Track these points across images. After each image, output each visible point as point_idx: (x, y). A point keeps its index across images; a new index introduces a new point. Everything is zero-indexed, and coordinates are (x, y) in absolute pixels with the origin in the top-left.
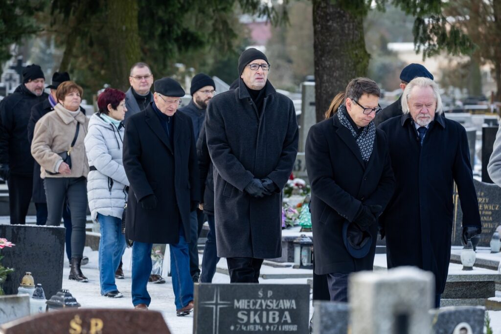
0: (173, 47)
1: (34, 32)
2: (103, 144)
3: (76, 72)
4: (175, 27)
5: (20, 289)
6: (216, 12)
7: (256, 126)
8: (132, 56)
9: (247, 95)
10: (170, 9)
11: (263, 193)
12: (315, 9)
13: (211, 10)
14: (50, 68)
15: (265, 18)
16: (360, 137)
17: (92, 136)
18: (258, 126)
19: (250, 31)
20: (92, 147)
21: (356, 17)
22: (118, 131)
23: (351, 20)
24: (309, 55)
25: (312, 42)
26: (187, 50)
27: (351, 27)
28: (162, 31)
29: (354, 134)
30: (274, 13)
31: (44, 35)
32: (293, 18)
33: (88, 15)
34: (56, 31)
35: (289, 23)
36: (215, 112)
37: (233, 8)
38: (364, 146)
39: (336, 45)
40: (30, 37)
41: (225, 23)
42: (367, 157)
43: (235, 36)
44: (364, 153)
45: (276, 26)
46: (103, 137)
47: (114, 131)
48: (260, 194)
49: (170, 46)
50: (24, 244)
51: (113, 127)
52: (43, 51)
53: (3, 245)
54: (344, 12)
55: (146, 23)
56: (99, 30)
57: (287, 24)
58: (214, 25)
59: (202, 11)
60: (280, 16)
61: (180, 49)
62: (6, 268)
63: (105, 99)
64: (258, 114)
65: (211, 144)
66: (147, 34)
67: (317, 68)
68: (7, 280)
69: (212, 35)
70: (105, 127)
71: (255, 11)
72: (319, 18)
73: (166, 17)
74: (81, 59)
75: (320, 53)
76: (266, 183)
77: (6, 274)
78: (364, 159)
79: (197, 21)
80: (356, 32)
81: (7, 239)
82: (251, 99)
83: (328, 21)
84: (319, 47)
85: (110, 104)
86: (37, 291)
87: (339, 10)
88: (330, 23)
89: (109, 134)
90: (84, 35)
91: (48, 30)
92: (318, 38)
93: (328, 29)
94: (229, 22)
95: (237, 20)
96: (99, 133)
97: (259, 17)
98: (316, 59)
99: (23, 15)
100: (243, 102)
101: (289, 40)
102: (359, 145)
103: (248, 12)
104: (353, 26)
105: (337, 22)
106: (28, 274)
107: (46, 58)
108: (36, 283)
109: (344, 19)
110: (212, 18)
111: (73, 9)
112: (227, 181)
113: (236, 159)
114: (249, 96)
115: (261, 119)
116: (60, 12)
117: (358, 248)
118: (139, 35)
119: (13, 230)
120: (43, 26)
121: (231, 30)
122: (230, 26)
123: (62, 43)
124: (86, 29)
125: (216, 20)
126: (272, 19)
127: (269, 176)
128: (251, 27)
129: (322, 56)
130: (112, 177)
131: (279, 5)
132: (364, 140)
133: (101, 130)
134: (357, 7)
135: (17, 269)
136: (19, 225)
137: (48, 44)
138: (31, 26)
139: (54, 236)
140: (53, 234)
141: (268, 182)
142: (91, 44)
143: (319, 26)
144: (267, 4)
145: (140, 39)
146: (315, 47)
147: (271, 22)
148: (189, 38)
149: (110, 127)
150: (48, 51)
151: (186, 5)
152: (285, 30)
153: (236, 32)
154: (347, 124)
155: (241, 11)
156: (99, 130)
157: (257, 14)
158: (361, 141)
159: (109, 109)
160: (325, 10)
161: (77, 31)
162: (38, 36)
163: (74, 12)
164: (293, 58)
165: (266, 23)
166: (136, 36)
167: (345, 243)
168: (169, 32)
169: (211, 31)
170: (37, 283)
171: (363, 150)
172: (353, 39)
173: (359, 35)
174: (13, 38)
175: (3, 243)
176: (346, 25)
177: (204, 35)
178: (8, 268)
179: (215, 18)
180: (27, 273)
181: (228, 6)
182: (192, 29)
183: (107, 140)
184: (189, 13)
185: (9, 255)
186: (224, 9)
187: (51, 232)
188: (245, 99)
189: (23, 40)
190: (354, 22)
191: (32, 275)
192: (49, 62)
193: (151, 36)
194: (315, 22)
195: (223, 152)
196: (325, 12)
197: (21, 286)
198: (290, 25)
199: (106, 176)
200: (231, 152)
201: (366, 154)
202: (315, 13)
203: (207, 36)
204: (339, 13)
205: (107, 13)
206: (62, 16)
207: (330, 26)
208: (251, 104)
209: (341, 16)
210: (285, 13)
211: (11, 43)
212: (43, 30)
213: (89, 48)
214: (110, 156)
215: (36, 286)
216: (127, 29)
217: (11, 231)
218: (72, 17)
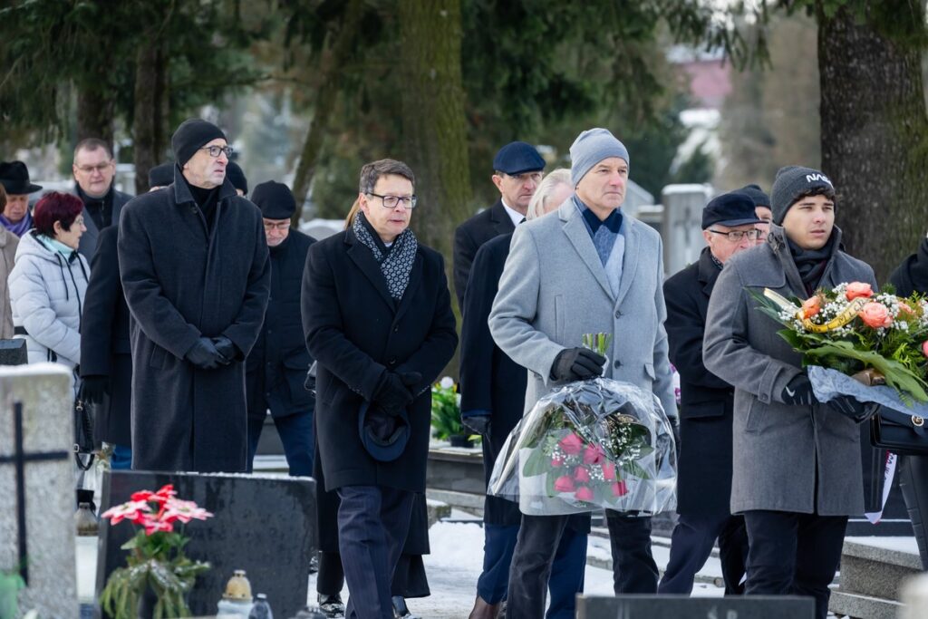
0: (532, 112)
1: (250, 82)
2: (41, 291)
3: (334, 162)
4: (537, 72)
5: (222, 604)
6: (620, 40)
7: (204, 250)
8: (449, 130)
9: (189, 198)
10: (526, 36)
11: (216, 362)
12: (824, 34)
13: (610, 36)
14: (280, 154)
15: (720, 52)
16: (388, 260)
17: (23, 276)
18: (208, 248)
19: (689, 79)
20: (23, 295)
21: (907, 52)
22: (69, 267)
23: (897, 57)
24: (811, 128)
25: (818, 101)
26: (560, 117)
27: (897, 71)
28: (511, 79)
29: (378, 254)
30: (737, 41)
31: (270, 87)
32: (777, 51)
33: (360, 48)
34: (294, 80)
35: (769, 62)
36: (134, 227)
37: (654, 33)
38: (394, 275)
39: (866, 109)
40: (243, 93)
41: (638, 63)
42: (399, 293)
43: (658, 89)
44: (394, 286)
45: (742, 70)
46: (42, 278)
47: (61, 266)
48: (212, 364)
49: (526, 110)
50: (231, 513)
51: (59, 259)
52: (268, 121)
53: (188, 515)
54: (883, 40)
55: (476, 63)
56: (382, 78)
57: (766, 65)
58: (615, 67)
59: (591, 38)
60: (752, 47)
61: (546, 116)
62: (193, 562)
63: (50, 213)
64: (207, 230)
65: (129, 280)
66: (479, 85)
67: (827, 156)
68: (196, 587)
69: (612, 86)
70: (46, 260)
71: (701, 38)
72: (832, 52)
73: (517, 51)
74: (344, 137)
75: (832, 124)
76: (219, 345)
77: (194, 574)
78: (394, 295)
79: (581, 58)
80: (907, 82)
81: (196, 502)
82: (196, 205)
83: (849, 59)
84: (832, 112)
85: (58, 222)
86: (258, 608)
87: (872, 36)
88: (854, 63)
89: (52, 272)
90: (351, 87)
91: (278, 79)
92: (829, 95)
93: (849, 75)
94: (646, 60)
95: (662, 57)
96: (36, 271)
97: (708, 50)
98: (825, 138)
99: (227, 46)
100: (182, 208)
101: (767, 98)
102: (386, 273)
103: (686, 40)
104: (901, 68)
105: (869, 62)
106: (239, 575)
107: (274, 134)
108: (254, 593)
109: (883, 54)
110: (611, 53)
111: (329, 34)
112: (157, 342)
113: (170, 305)
114: (192, 199)
115: (212, 238)
116: (303, 42)
117: (387, 444)
118: (464, 87)
119: (208, 485)
120: (268, 69)
121: (651, 78)
122: (649, 70)
123: (306, 104)
124: (356, 76)
125: (620, 58)
126: (735, 55)
127: (226, 332)
128: (691, 70)
129: (836, 130)
130: (55, 349)
131: (750, 27)
132: (394, 264)
133: (38, 265)
134: (909, 31)
135: (217, 564)
136: (221, 474)
137: (277, 106)
138: (244, 70)
139: (291, 498)
140: (289, 493)
141: (225, 343)
142: (366, 106)
143: (832, 69)
144: (724, 24)
145: (465, 95)
146: (823, 111)
147: (732, 60)
148: (564, 95)
149: (55, 259)
150: (278, 121)
151: (559, 27)
152: (760, 77)
153: (661, 81)
154: (365, 240)
155: (673, 39)
156: (35, 265)
157: (704, 45)
158: (389, 266)
159: (57, 230)
160: (843, 36)
161: (337, 80)
162: (257, 89)
163: (332, 41)
164: (775, 134)
165: (723, 62)
166: (457, 89)
167: (361, 436)
168: (524, 81)
169: (609, 78)
170: (257, 593)
171: (391, 282)
172: (901, 95)
173: (914, 89)
174: (208, 94)
175: (188, 511)
176: (886, 68)
177: (596, 87)
178: (198, 562)
179: (618, 52)
180: (237, 572)
181: (646, 28)
182: (571, 76)
183: (49, 283)
184: (566, 43)
185: (201, 536)
186: (637, 35)
187: (286, 488)
188: (185, 204)
189: (228, 98)
190: (902, 60)
191: (248, 576)
192: (278, 142)
193: (488, 89)
194: (823, 62)
195: (148, 293)
196: (842, 42)
197: (225, 599)
198: (772, 68)
199: (44, 346)
200: (162, 294)
201: (398, 288)
202: (824, 43)
203: (601, 90)
204: (872, 42)
205: (398, 43)
206: (307, 49)
207: (854, 69)
208: (195, 212)
209: (877, 49)
210: (761, 42)
211: (204, 104)
212: (269, 77)
213: (361, 114)
214: (54, 312)
215: (256, 599)
216: (438, 76)
217: (204, 487)
218: (327, 51)
